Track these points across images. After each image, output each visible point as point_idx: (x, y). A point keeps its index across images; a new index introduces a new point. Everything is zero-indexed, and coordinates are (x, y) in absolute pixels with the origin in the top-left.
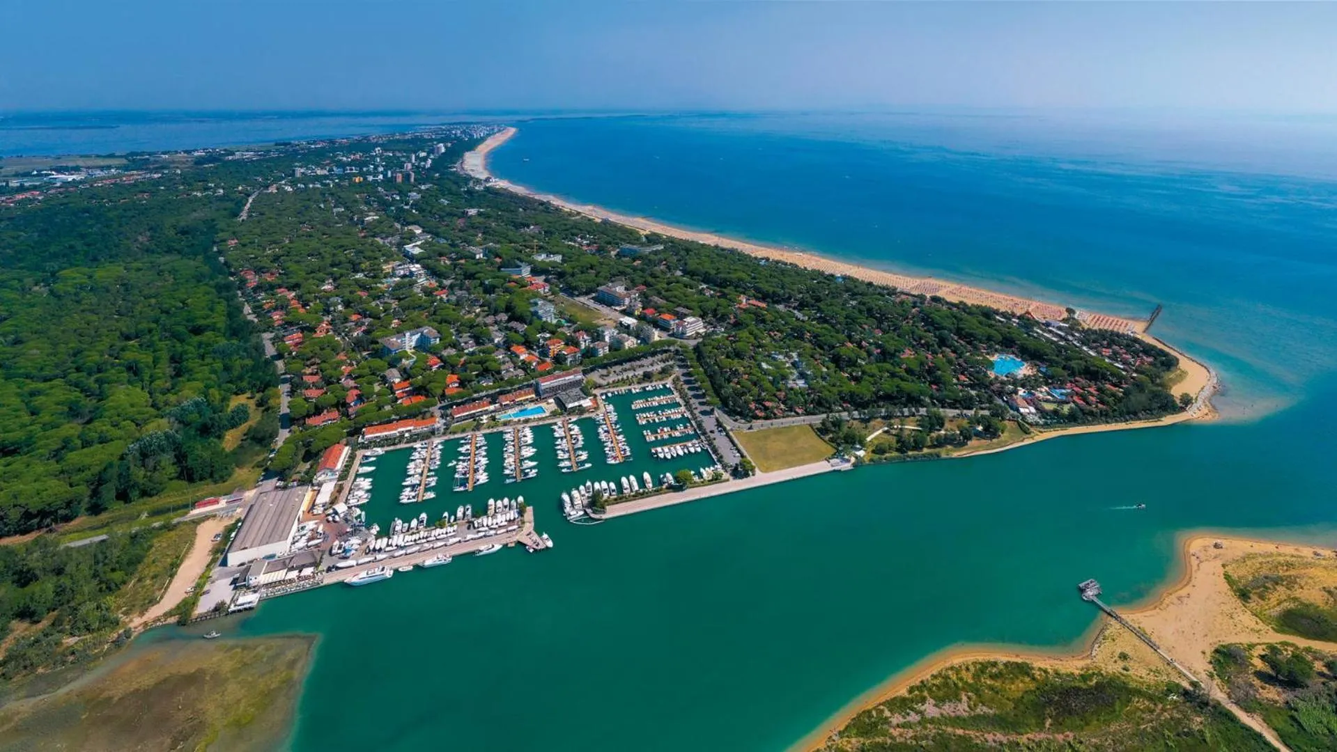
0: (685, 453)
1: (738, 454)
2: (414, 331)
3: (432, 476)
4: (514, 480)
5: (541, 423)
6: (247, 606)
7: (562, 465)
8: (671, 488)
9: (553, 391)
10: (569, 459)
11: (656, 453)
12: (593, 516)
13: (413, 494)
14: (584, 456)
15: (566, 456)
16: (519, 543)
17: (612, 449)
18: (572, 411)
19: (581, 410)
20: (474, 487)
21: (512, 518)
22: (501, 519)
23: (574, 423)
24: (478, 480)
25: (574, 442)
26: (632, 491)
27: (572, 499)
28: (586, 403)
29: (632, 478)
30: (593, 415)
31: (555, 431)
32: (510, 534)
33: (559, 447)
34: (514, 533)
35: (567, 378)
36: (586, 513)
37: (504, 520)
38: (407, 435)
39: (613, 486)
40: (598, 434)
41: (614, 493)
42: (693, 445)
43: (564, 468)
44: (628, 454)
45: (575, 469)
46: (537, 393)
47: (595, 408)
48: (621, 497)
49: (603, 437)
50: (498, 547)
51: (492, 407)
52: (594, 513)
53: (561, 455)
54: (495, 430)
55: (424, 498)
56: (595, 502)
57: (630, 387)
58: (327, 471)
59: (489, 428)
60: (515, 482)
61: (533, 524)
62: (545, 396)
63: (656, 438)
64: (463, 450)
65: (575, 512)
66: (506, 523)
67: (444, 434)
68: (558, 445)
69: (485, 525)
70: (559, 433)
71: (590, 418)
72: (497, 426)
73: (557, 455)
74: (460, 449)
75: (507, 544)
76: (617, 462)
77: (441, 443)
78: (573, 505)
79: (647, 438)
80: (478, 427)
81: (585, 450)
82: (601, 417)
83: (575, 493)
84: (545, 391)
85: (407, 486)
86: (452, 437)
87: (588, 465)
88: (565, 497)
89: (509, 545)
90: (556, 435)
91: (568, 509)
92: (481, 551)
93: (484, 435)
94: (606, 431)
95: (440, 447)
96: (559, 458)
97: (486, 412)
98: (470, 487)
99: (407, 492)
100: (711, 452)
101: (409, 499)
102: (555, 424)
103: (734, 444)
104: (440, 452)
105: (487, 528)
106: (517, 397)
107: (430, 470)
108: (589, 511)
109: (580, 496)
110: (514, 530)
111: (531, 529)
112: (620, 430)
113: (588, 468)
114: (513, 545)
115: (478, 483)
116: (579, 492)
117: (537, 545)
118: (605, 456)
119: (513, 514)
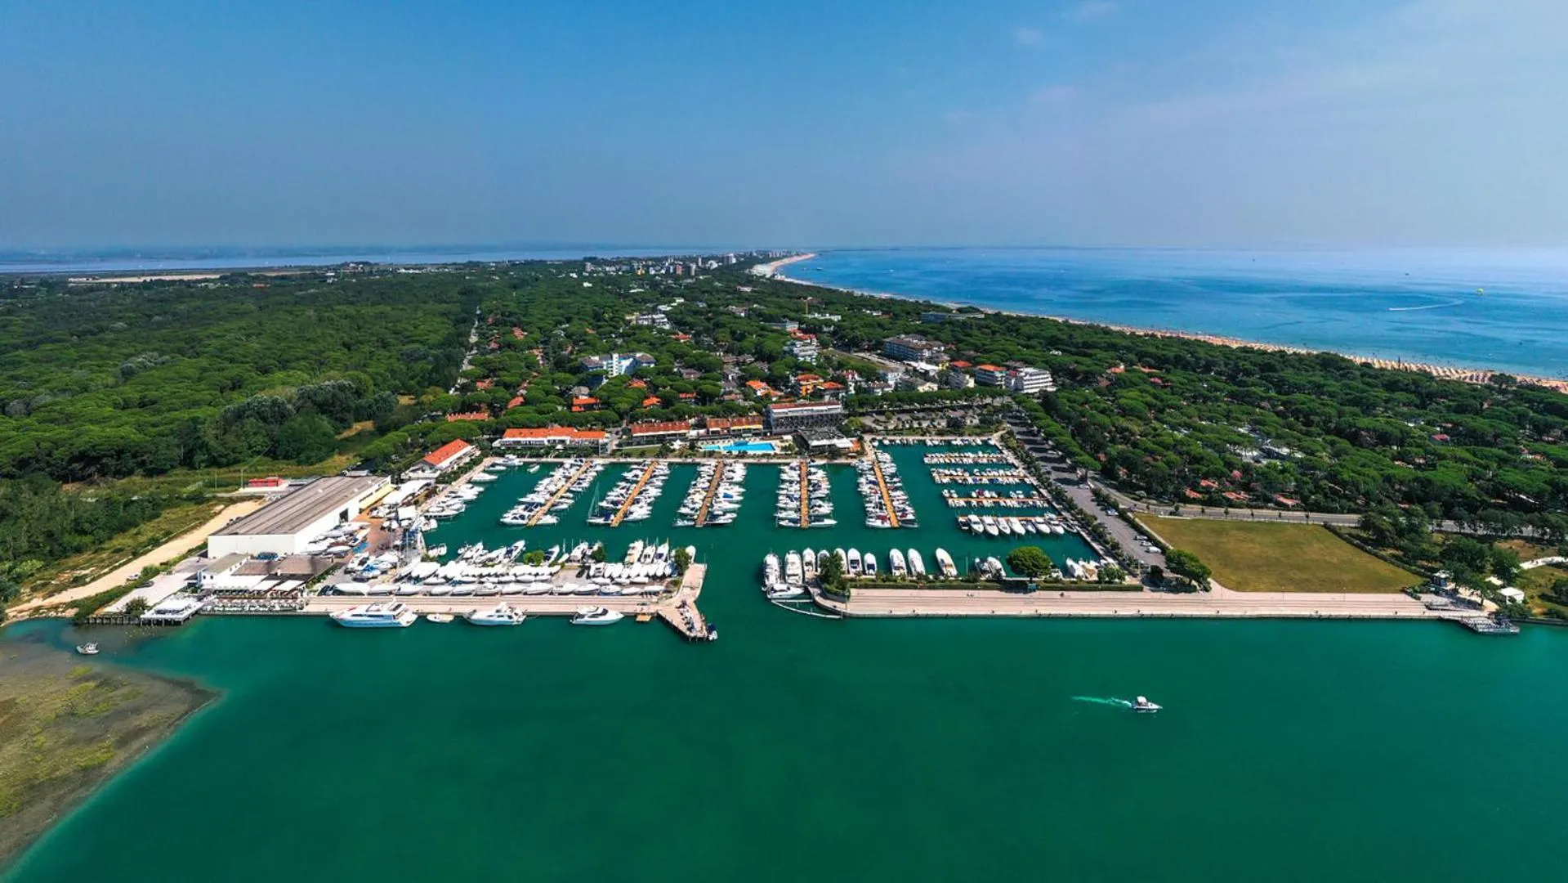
0: (1028, 531)
1: (1155, 549)
2: (625, 355)
3: (568, 498)
4: (693, 523)
5: (764, 461)
6: (168, 616)
7: (783, 515)
8: (998, 583)
9: (792, 422)
10: (798, 510)
11: (968, 523)
12: (819, 599)
13: (526, 514)
14: (826, 508)
15: (794, 504)
16: (659, 618)
17: (880, 506)
18: (820, 451)
19: (834, 452)
20: (622, 523)
21: (659, 574)
22: (640, 571)
23: (819, 467)
24: (631, 513)
25: (811, 489)
26: (910, 572)
27: (783, 565)
28: (844, 443)
29: (914, 555)
30: (854, 462)
31: (784, 472)
32: (644, 599)
33: (785, 492)
34: (655, 599)
35: (815, 408)
36: (807, 593)
37: (643, 574)
38: (559, 447)
39: (870, 558)
40: (858, 485)
41: (871, 571)
42: (1048, 523)
43: (783, 519)
44: (910, 517)
45: (804, 524)
46: (767, 424)
47: (857, 452)
48: (886, 578)
49: (865, 488)
50: (613, 616)
51: (693, 433)
52: (823, 595)
53: (783, 501)
54: (689, 460)
55: (540, 522)
56: (830, 578)
57: (924, 438)
58: (426, 467)
59: (680, 457)
60: (694, 526)
61: (698, 592)
62: (779, 430)
63: (968, 503)
64: (629, 475)
65: (784, 587)
66: (646, 580)
67: (613, 454)
68: (783, 489)
69: (607, 575)
70: (789, 474)
71: (849, 465)
72: (695, 455)
73: (777, 501)
74: (625, 474)
75: (636, 615)
76: (887, 525)
77: (603, 465)
78: (783, 575)
79: (950, 501)
80: (665, 452)
81: (829, 501)
82: (866, 465)
83: (792, 558)
84: (779, 422)
85: (523, 503)
86: (622, 460)
87: (828, 522)
88: (772, 560)
89: (640, 618)
90: (784, 477)
91: (772, 579)
92: (582, 616)
93: (670, 465)
94: (871, 482)
95: (599, 468)
96: (781, 505)
97: (683, 437)
98: (614, 520)
99: (520, 510)
100: (1089, 539)
101: (515, 518)
102: (788, 464)
103: (1141, 531)
104: (595, 474)
105: (608, 581)
106: (733, 424)
107: (569, 491)
108: (814, 591)
109: (801, 564)
110: (656, 593)
111: (690, 601)
112: (899, 484)
113: (829, 527)
114: (647, 618)
115: (631, 517)
116: (802, 558)
117: (690, 630)
118: (866, 514)
119: (661, 568)
